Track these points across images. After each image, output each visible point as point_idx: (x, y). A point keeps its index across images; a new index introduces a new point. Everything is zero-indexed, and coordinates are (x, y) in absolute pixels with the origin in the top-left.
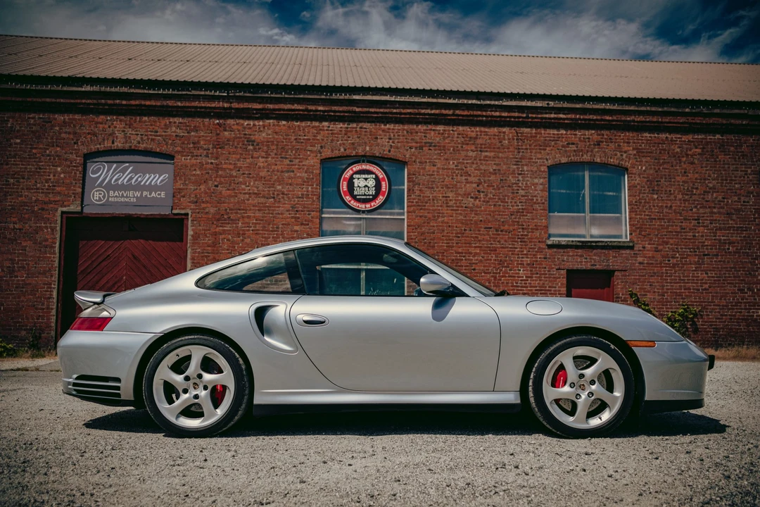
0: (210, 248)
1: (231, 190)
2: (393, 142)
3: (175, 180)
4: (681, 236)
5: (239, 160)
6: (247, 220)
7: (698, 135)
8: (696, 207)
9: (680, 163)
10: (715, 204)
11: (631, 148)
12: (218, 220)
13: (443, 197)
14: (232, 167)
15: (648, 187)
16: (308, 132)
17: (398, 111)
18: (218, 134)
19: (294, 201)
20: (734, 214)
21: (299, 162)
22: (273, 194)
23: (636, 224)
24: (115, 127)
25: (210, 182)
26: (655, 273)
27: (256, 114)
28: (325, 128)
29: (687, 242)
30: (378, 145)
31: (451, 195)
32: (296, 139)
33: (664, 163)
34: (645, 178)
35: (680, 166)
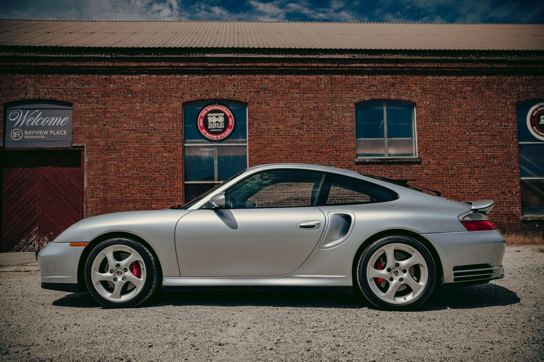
0: (101, 171)
1: (116, 128)
2: (237, 89)
3: (74, 122)
4: (458, 153)
5: (121, 105)
6: (128, 150)
7: (469, 77)
8: (468, 131)
9: (456, 98)
10: (483, 128)
11: (418, 88)
12: (107, 150)
13: (276, 128)
14: (116, 110)
15: (432, 117)
16: (173, 83)
17: (240, 65)
18: (105, 86)
19: (163, 135)
20: (497, 136)
21: (167, 105)
22: (148, 130)
23: (423, 145)
24: (28, 83)
25: (100, 122)
26: (437, 181)
27: (133, 70)
28: (186, 80)
29: (461, 158)
30: (225, 91)
31: (281, 126)
32: (163, 88)
33: (443, 99)
34: (429, 110)
35: (455, 100)
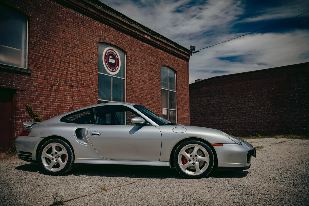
4: (60, 72)
7: (72, 10)
8: (68, 55)
9: (62, 24)
10: (78, 55)
15: (42, 35)
20: (86, 64)
23: (33, 59)
26: (43, 94)
29: (63, 76)
34: (40, 27)
35: (61, 26)
